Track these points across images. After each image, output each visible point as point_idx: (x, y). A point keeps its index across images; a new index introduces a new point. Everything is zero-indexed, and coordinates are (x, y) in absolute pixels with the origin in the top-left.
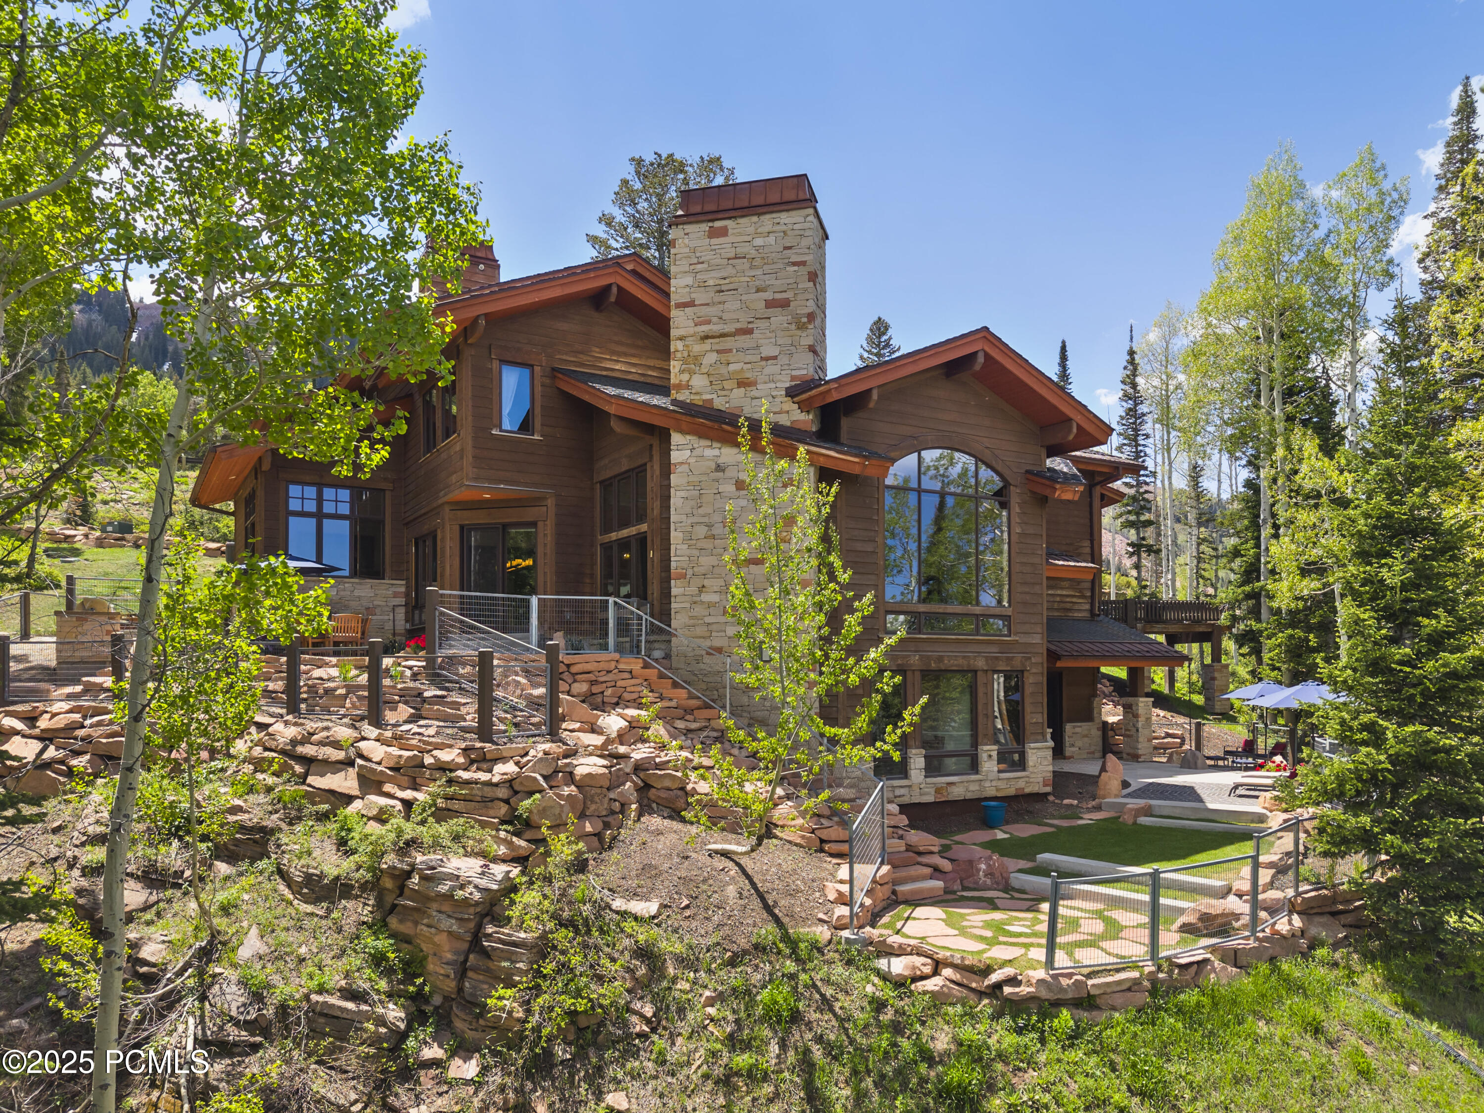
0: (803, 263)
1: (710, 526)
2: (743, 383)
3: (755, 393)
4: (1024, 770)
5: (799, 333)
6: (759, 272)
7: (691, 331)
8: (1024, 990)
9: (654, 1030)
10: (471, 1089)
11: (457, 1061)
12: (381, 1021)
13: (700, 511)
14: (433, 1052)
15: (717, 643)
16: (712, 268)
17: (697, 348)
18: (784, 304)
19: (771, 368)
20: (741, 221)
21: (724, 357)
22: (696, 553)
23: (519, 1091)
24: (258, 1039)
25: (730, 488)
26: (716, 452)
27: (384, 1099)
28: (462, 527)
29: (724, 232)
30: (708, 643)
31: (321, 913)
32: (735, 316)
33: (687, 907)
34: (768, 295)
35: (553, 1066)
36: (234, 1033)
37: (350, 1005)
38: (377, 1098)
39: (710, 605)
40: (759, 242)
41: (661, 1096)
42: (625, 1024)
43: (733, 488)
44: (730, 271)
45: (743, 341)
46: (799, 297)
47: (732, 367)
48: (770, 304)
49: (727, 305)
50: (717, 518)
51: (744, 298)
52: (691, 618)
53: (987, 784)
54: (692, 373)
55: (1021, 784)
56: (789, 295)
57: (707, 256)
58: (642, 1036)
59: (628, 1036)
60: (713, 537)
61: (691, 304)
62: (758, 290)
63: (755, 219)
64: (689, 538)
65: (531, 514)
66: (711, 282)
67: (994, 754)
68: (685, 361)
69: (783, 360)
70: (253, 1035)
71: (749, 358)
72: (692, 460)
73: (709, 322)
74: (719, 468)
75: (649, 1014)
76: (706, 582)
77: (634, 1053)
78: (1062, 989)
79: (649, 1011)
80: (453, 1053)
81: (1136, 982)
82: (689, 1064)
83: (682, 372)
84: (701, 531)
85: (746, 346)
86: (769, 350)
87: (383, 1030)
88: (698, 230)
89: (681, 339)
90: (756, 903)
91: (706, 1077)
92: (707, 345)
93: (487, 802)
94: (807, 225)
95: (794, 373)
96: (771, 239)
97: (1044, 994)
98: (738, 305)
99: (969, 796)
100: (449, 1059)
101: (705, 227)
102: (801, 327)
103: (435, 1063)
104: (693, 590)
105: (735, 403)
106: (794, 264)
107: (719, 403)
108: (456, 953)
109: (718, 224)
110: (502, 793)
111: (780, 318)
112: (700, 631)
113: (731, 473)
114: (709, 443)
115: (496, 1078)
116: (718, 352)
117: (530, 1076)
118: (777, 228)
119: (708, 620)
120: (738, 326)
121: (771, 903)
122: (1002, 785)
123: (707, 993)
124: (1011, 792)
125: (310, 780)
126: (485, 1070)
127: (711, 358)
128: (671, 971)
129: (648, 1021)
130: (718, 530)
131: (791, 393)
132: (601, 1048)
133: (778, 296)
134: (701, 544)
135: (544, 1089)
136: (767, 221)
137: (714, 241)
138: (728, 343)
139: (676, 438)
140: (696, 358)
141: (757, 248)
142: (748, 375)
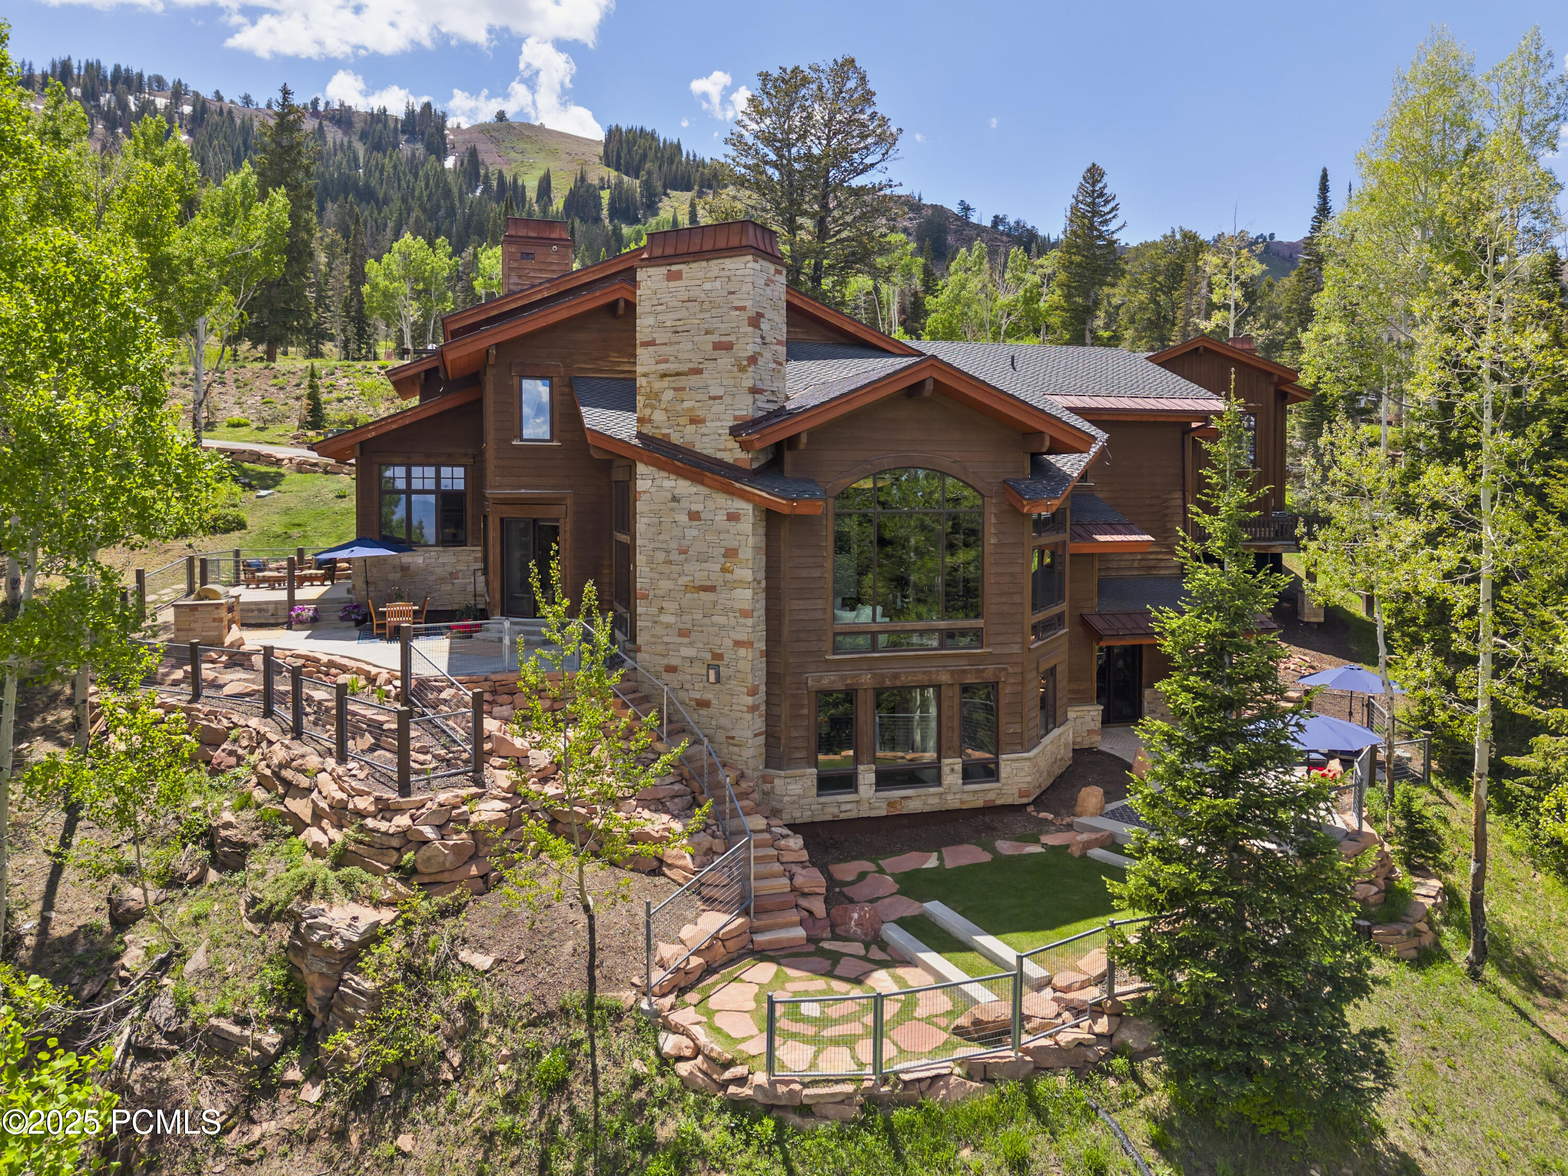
0: (743, 308)
1: (668, 552)
2: (694, 421)
3: (704, 430)
4: (998, 780)
5: (740, 375)
6: (707, 315)
7: (654, 368)
8: (747, 1091)
9: (457, 1079)
10: (312, 1111)
11: (308, 1086)
12: (257, 1045)
13: (661, 537)
14: (294, 1074)
15: (674, 662)
16: (670, 309)
17: (658, 385)
18: (728, 347)
19: (718, 407)
20: (694, 265)
21: (680, 395)
22: (657, 576)
23: (344, 1119)
24: (176, 1047)
25: (683, 518)
26: (673, 483)
27: (247, 1112)
28: (502, 520)
29: (678, 276)
30: (665, 661)
31: (256, 932)
32: (687, 356)
33: (522, 962)
34: (715, 338)
35: (374, 1100)
36: (160, 1042)
37: (236, 1030)
38: (242, 1111)
39: (668, 626)
40: (707, 286)
41: (440, 1143)
42: (438, 1070)
43: (686, 518)
44: (683, 314)
45: (694, 380)
46: (741, 341)
47: (686, 405)
48: (717, 346)
49: (681, 346)
50: (674, 545)
51: (696, 339)
52: (653, 636)
53: (950, 797)
54: (653, 408)
55: (991, 796)
56: (732, 338)
57: (666, 298)
58: (447, 1083)
59: (435, 1082)
60: (670, 562)
61: (652, 343)
62: (707, 333)
63: (704, 264)
64: (651, 561)
65: (555, 511)
66: (668, 324)
67: (959, 768)
68: (648, 397)
69: (727, 400)
70: (172, 1043)
71: (698, 398)
72: (653, 490)
73: (666, 361)
74: (675, 499)
75: (456, 1064)
76: (664, 604)
77: (434, 1098)
78: (776, 1096)
79: (456, 1061)
80: (308, 1078)
81: (849, 1097)
82: (470, 1116)
83: (645, 406)
84: (661, 556)
85: (698, 385)
86: (716, 391)
87: (256, 1054)
88: (658, 272)
89: (645, 375)
90: (584, 962)
91: (477, 1131)
92: (665, 383)
93: (385, 849)
94: (747, 271)
95: (737, 413)
96: (718, 284)
97: (760, 1098)
98: (689, 346)
99: (927, 809)
100: (304, 1081)
101: (663, 270)
102: (742, 369)
103: (294, 1084)
104: (654, 610)
105: (688, 439)
106: (737, 308)
107: (675, 439)
108: (325, 990)
109: (675, 268)
110: (395, 843)
111: (725, 361)
112: (660, 648)
113: (684, 504)
114: (666, 474)
115: (331, 1105)
116: (675, 389)
117: (353, 1107)
118: (722, 273)
119: (666, 639)
120: (691, 365)
121: (597, 962)
122: (966, 797)
123: (504, 1052)
124: (980, 803)
125: (288, 801)
126: (325, 1096)
127: (668, 395)
128: (485, 1024)
129: (454, 1070)
130: (675, 556)
131: (734, 431)
132: (412, 1088)
133: (724, 339)
134: (661, 568)
135: (361, 1121)
136: (715, 266)
137: (672, 284)
138: (683, 381)
139: (641, 468)
140: (656, 394)
141: (707, 292)
142: (699, 413)
